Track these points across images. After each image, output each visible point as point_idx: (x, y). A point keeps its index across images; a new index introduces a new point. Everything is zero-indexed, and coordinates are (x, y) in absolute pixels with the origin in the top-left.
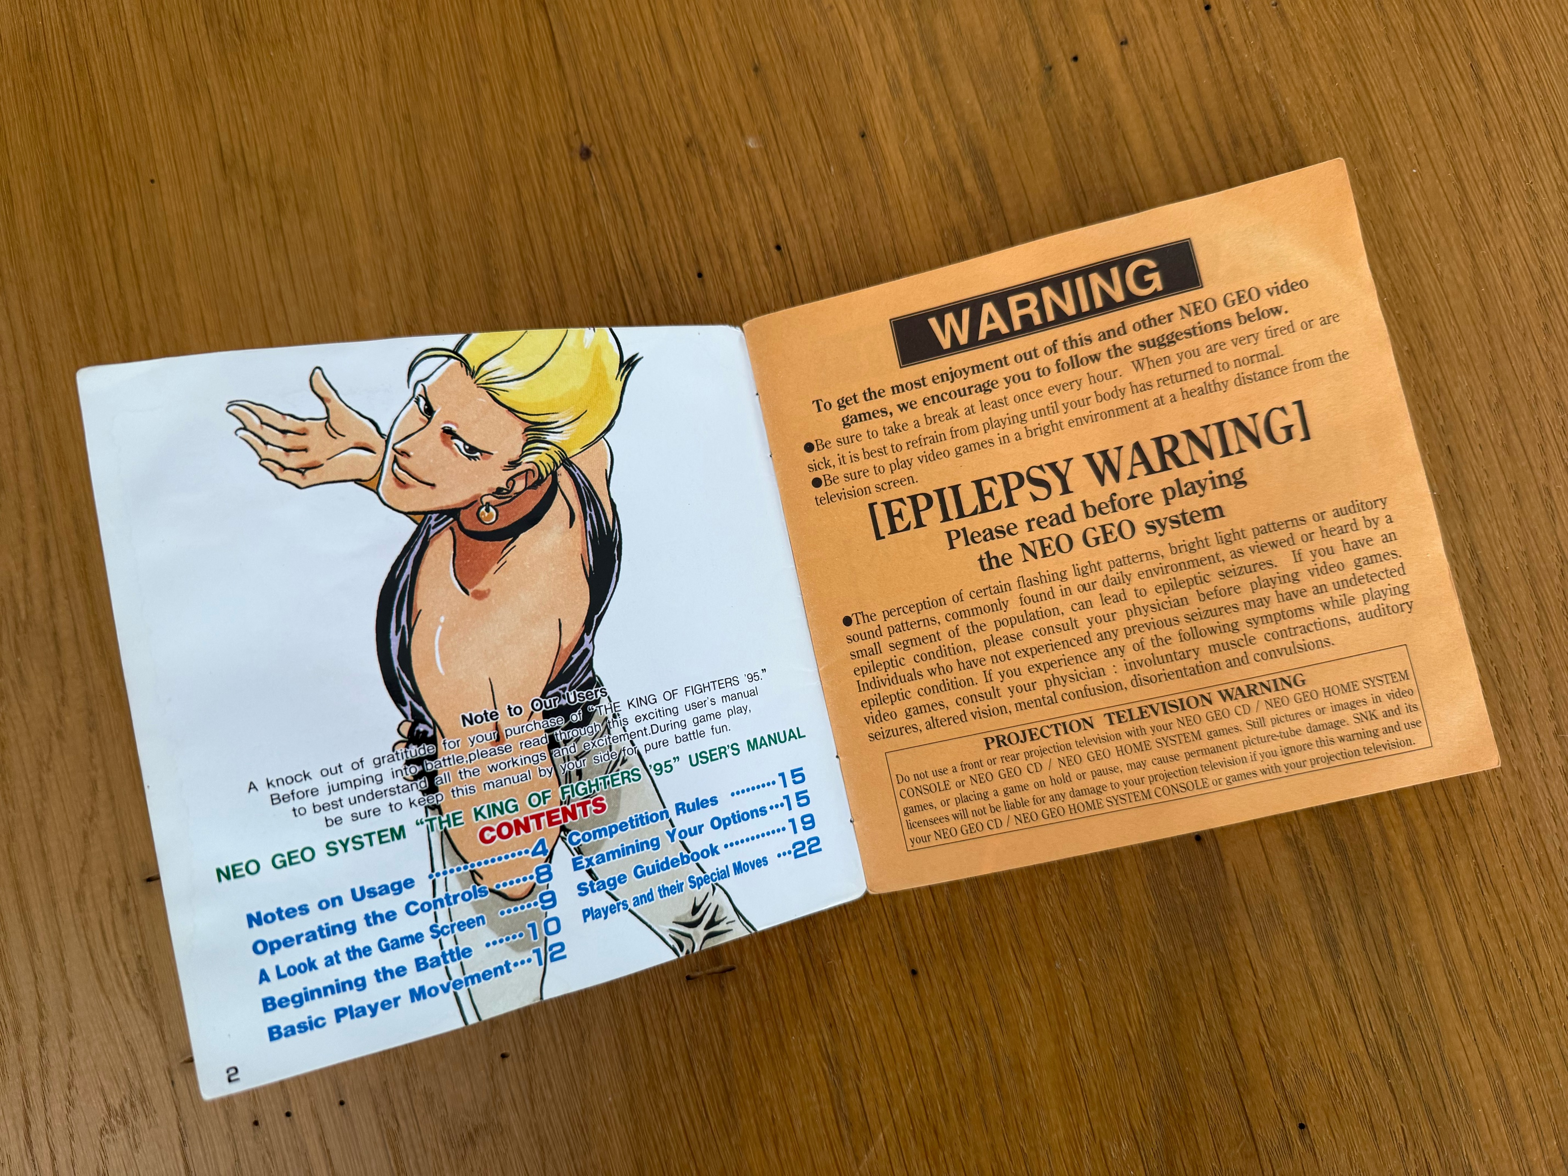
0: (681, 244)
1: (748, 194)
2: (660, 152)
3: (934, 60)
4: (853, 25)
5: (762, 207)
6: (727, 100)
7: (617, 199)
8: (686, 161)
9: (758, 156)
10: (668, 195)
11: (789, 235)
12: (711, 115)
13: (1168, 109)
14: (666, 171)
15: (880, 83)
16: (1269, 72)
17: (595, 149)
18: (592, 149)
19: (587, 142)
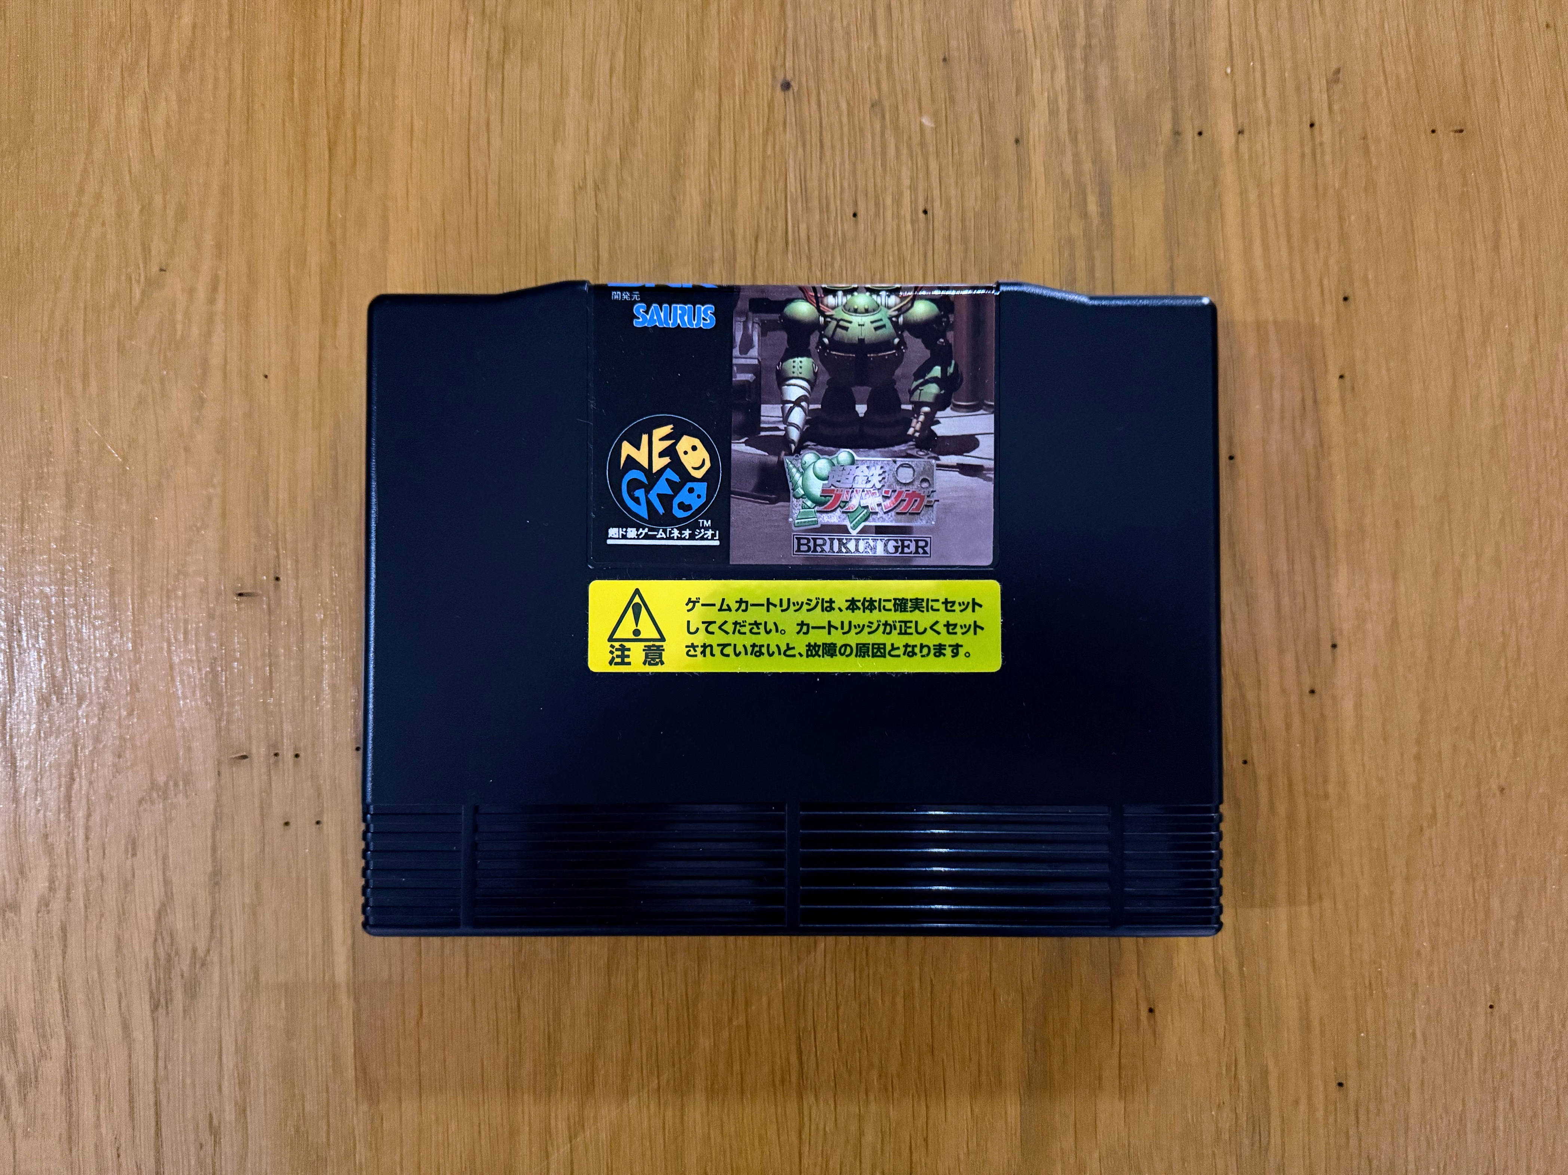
0: (846, 184)
1: (912, 161)
2: (848, 104)
3: (1090, 98)
4: (1033, 49)
5: (921, 175)
6: (915, 79)
7: (803, 133)
8: (868, 119)
9: (928, 132)
10: (846, 141)
11: (937, 204)
12: (898, 88)
13: (1260, 196)
14: (849, 122)
15: (1042, 104)
16: (1344, 191)
17: (795, 86)
18: (792, 83)
19: (789, 78)
